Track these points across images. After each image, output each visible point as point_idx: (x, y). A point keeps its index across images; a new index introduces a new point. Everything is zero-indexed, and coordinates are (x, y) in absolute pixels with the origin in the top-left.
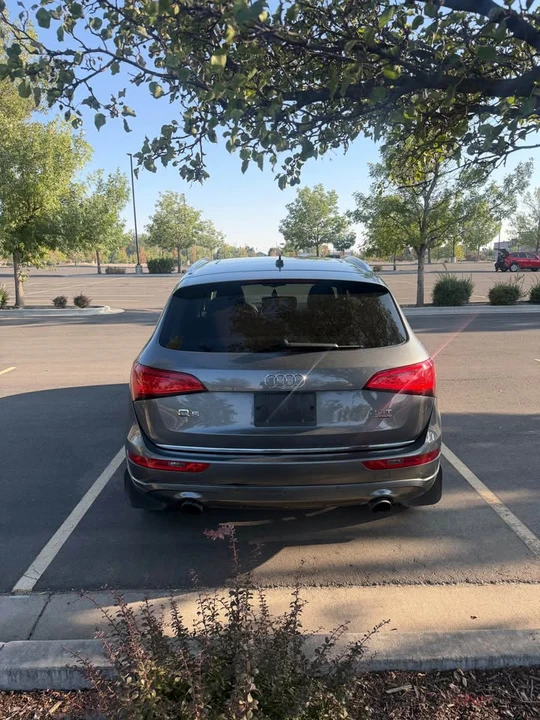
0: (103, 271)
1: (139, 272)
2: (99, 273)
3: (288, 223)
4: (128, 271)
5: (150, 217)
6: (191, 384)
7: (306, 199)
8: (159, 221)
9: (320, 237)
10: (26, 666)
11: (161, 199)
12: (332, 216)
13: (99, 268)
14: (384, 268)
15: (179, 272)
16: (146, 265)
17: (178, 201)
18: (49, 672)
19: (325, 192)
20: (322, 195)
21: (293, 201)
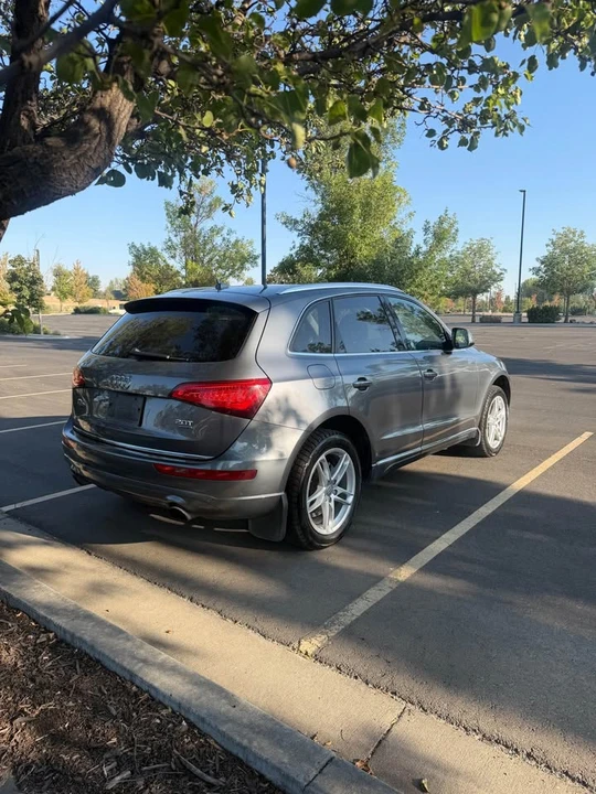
0: (477, 319)
1: (517, 322)
2: (473, 321)
4: (503, 320)
5: (537, 259)
8: (549, 262)
11: (554, 238)
13: (474, 316)
15: (566, 322)
16: (525, 314)
17: (576, 239)
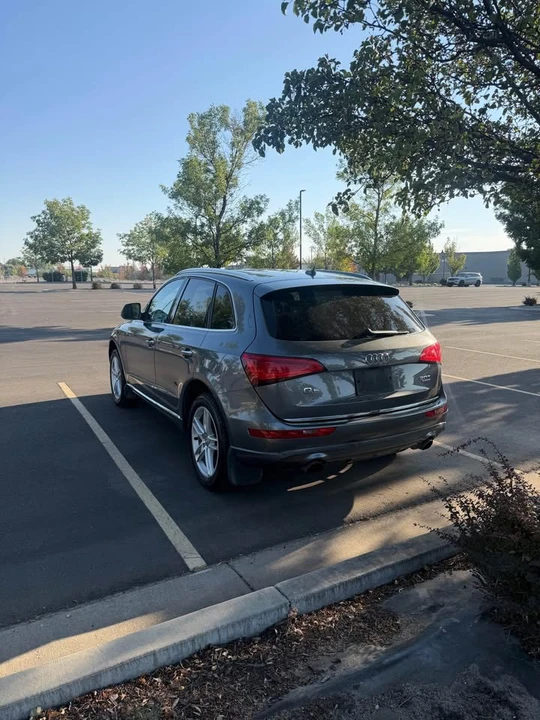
3: (36, 236)
6: (315, 367)
7: (57, 212)
9: (74, 252)
10: (315, 590)
12: (85, 231)
14: (145, 287)
18: (332, 589)
19: (75, 207)
20: (73, 210)
21: (40, 213)
